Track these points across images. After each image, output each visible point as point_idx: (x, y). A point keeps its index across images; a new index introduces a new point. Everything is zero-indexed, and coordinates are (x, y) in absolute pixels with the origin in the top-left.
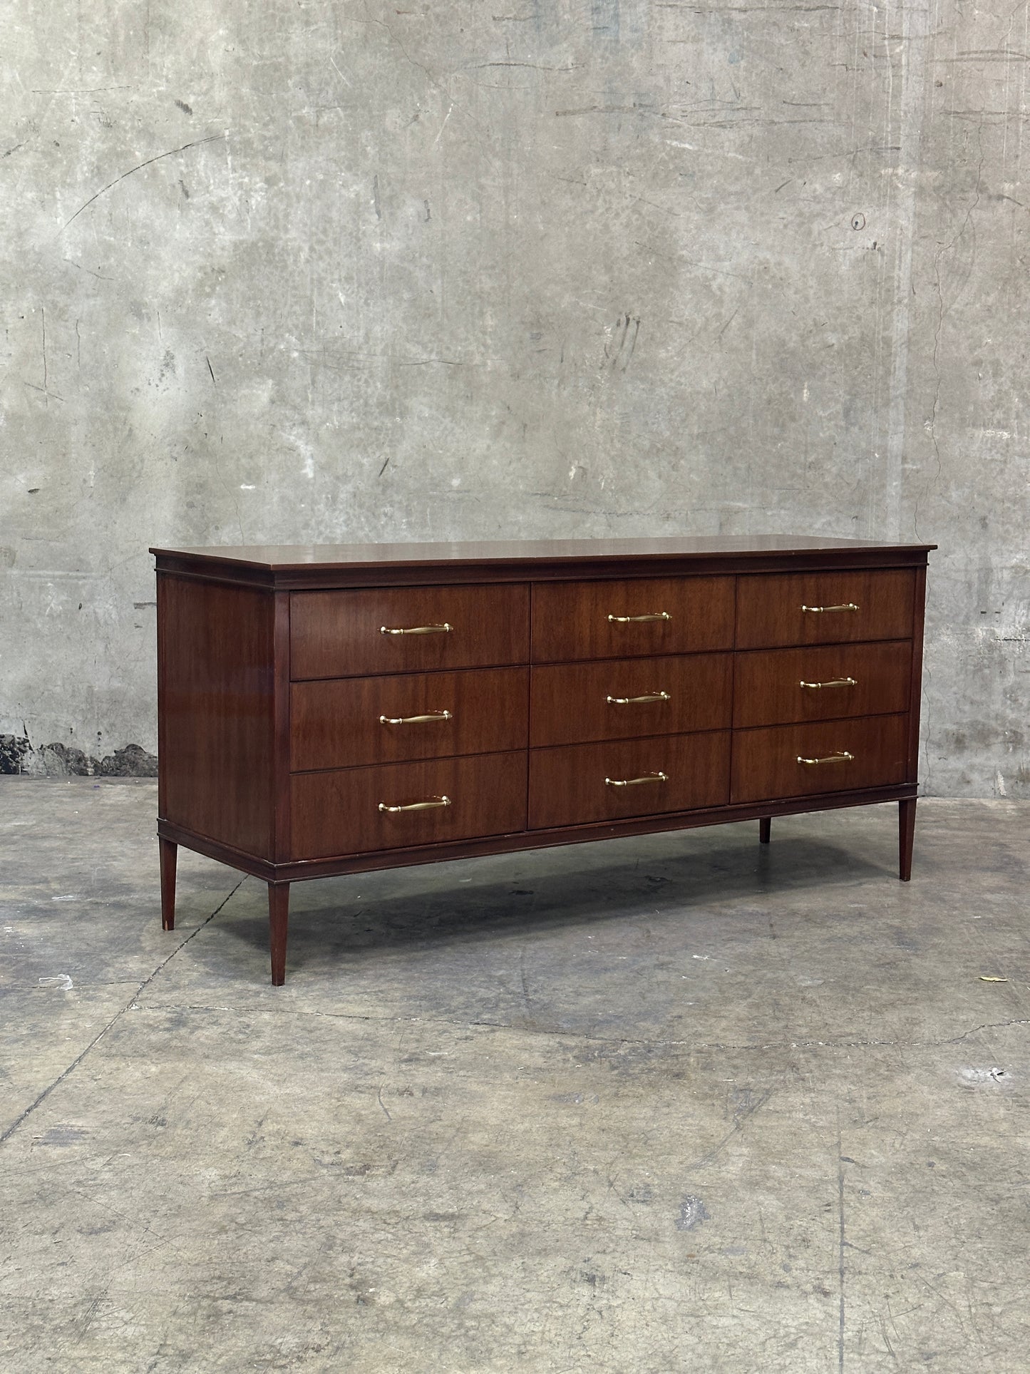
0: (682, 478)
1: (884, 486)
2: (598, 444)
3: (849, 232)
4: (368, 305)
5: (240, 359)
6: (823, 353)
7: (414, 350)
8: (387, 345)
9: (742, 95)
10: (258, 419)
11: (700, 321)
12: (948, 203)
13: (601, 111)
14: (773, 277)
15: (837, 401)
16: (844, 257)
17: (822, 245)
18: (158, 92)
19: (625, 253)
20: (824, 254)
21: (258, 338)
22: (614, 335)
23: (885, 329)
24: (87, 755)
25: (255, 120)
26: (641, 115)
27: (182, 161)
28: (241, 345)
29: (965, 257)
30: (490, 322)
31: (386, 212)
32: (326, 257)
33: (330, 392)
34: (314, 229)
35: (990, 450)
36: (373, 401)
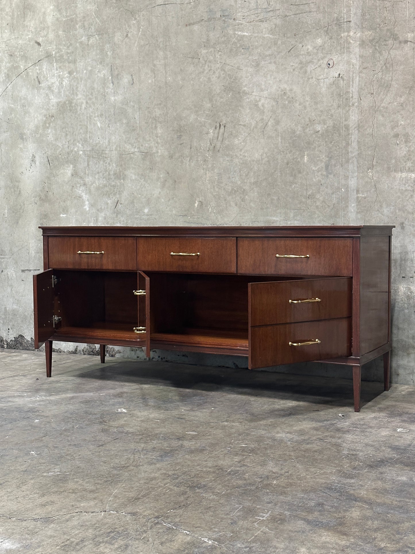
0: (246, 205)
1: (347, 206)
2: (208, 189)
3: (326, 70)
4: (109, 127)
5: (60, 156)
6: (314, 136)
7: (128, 147)
8: (117, 146)
9: (271, 4)
10: (67, 184)
11: (253, 123)
12: (377, 48)
13: (206, 21)
14: (288, 97)
15: (321, 161)
16: (324, 83)
17: (312, 78)
18: (29, 38)
19: (218, 91)
20: (313, 83)
21: (66, 146)
22: (214, 134)
23: (346, 120)
24: (4, 339)
25: (64, 45)
26: (224, 21)
27: (37, 68)
28: (60, 149)
29: (388, 77)
30: (159, 131)
31: (116, 82)
32: (92, 106)
33: (95, 169)
34: (88, 93)
35: (405, 184)
36: (112, 173)
